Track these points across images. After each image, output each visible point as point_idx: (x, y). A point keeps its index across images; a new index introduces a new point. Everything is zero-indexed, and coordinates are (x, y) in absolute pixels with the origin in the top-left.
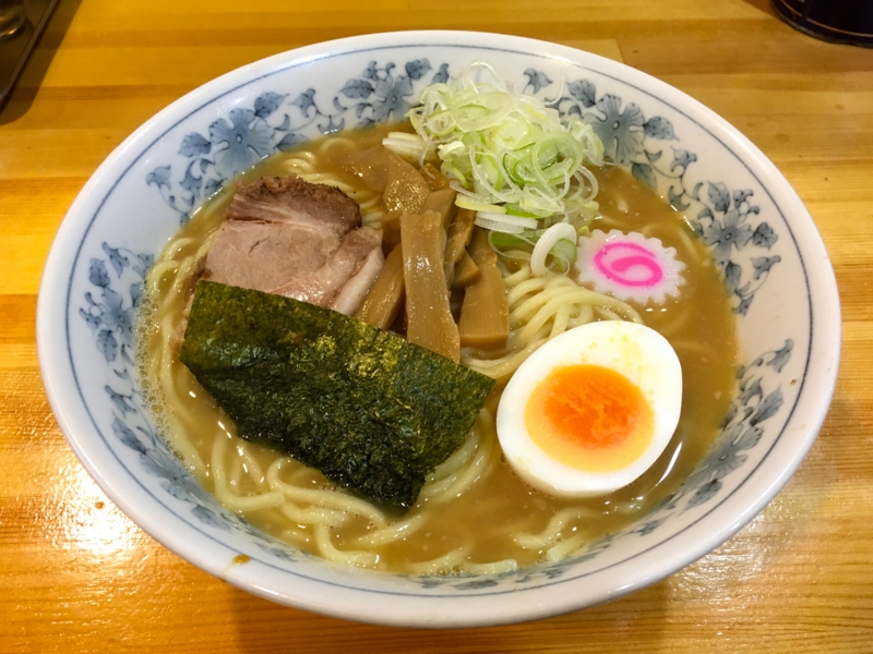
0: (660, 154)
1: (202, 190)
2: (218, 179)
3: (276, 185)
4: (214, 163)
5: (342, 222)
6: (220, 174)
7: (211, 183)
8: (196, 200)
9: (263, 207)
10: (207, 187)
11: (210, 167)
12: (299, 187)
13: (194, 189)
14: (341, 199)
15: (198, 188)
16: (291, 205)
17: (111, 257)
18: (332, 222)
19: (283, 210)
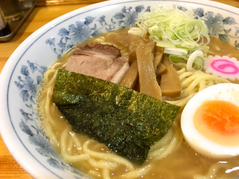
0: (230, 30)
1: (66, 48)
2: (71, 44)
3: (91, 45)
4: (70, 39)
5: (114, 55)
6: (72, 43)
7: (69, 46)
8: (64, 51)
9: (86, 51)
10: (68, 47)
11: (69, 40)
12: (99, 46)
13: (63, 47)
14: (113, 48)
15: (64, 47)
16: (96, 51)
17: (30, 66)
18: (110, 55)
19: (93, 52)
